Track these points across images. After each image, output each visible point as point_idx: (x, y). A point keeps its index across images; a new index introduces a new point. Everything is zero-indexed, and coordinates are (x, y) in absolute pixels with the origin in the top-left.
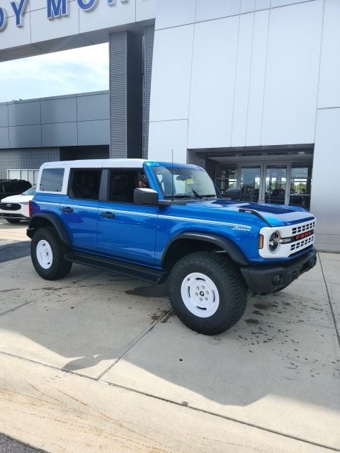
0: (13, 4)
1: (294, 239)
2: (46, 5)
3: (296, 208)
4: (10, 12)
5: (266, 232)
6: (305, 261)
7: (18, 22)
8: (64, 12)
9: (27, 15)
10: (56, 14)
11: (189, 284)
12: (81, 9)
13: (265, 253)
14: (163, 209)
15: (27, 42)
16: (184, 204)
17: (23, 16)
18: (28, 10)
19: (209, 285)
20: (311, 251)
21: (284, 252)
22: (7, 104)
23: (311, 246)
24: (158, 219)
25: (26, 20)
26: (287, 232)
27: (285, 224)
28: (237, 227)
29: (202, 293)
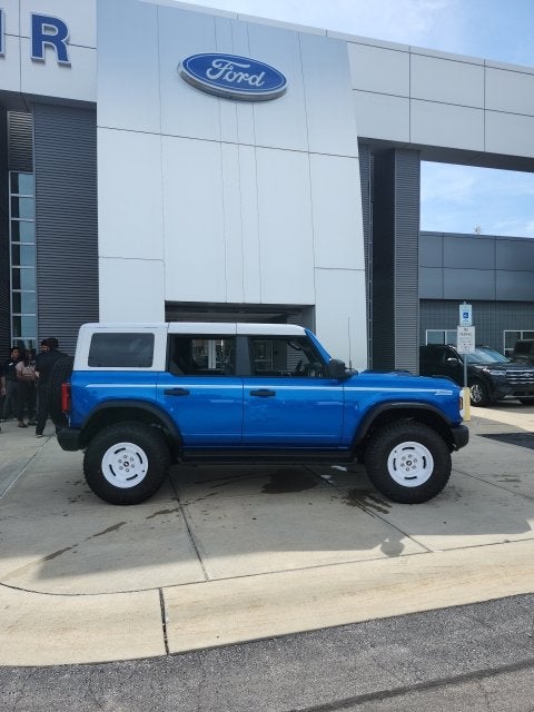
11: (396, 455)
29: (409, 463)
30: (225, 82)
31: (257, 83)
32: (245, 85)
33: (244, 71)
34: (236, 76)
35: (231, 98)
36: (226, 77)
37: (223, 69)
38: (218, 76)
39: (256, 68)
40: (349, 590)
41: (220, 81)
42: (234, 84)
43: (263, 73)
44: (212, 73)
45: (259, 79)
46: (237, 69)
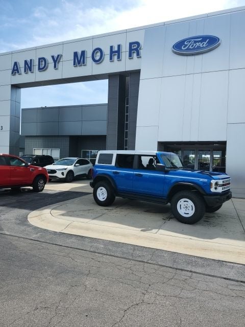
0: (53, 57)
1: (223, 185)
2: (73, 58)
3: (221, 173)
4: (50, 60)
5: (213, 182)
6: (227, 195)
7: (55, 67)
8: (84, 63)
9: (60, 63)
10: (79, 64)
11: (181, 203)
12: (93, 62)
13: (213, 190)
14: (166, 172)
15: (60, 77)
16: (175, 171)
17: (58, 63)
18: (61, 60)
19: (190, 203)
20: (229, 192)
21: (220, 190)
22: (38, 109)
23: (229, 190)
24: (165, 178)
25: (60, 65)
26: (220, 182)
27: (219, 179)
28: (201, 180)
29: (186, 207)
30: (190, 49)
31: (204, 46)
32: (199, 48)
33: (198, 42)
34: (195, 45)
35: (193, 55)
36: (190, 47)
37: (189, 44)
38: (186, 48)
39: (204, 38)
40: (113, 234)
41: (188, 49)
42: (194, 49)
43: (208, 40)
44: (184, 47)
45: (205, 43)
46: (195, 42)
